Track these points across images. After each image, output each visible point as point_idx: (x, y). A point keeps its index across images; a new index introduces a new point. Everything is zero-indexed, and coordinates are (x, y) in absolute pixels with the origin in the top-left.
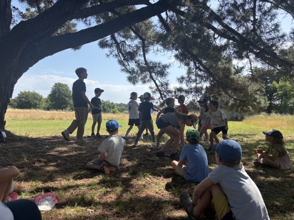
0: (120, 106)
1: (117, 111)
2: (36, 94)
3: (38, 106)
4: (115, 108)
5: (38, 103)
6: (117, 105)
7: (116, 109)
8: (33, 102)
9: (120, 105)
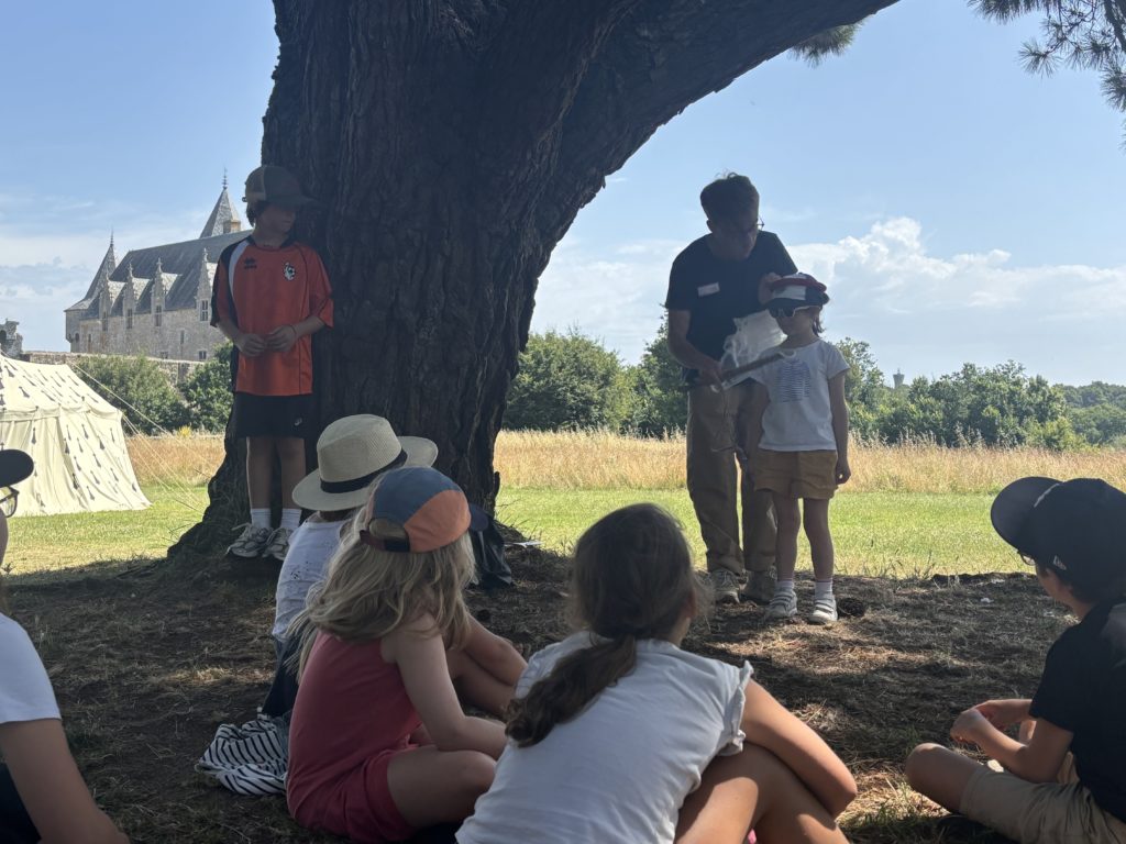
0: (1086, 404)
1: (1072, 437)
2: (588, 346)
3: (595, 412)
4: (1054, 417)
5: (596, 397)
6: (1069, 399)
7: (1066, 421)
8: (572, 390)
9: (1090, 396)
